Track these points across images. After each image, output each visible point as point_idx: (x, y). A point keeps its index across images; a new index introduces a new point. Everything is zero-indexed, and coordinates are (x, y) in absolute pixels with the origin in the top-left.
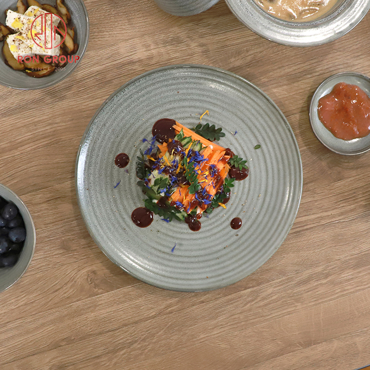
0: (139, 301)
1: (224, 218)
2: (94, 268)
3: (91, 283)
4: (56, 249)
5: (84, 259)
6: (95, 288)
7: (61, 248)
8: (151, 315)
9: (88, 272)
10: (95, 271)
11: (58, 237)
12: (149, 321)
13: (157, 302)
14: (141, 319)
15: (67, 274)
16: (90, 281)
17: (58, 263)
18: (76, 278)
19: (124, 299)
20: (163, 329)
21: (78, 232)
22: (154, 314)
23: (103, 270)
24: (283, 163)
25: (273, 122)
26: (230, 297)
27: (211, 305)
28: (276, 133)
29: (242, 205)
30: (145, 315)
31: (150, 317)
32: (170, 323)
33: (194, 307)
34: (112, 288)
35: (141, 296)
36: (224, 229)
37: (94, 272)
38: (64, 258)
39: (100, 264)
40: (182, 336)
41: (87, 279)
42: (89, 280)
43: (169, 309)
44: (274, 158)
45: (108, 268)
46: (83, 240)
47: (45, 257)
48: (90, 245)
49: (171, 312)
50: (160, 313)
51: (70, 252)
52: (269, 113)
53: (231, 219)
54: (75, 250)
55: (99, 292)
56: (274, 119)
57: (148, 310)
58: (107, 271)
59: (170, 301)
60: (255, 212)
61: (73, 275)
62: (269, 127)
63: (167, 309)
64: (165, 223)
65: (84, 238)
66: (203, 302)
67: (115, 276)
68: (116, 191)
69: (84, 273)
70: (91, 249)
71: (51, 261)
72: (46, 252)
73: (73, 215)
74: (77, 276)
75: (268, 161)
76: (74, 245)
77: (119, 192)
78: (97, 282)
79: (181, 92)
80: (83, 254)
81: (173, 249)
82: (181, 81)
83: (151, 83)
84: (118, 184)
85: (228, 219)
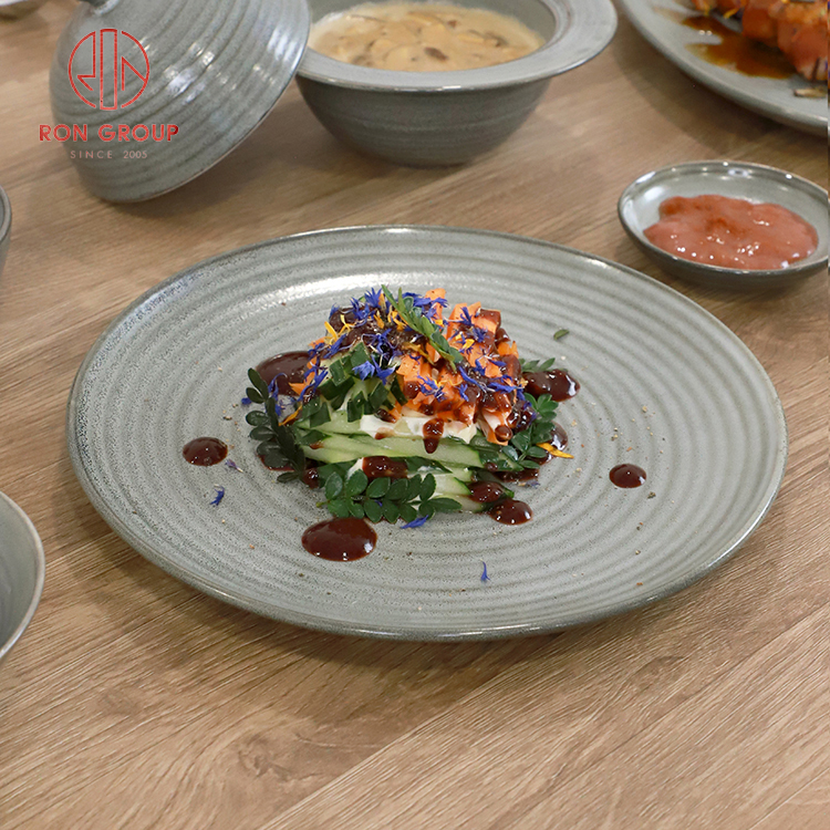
0: (466, 764)
1: (584, 477)
2: (251, 727)
3: (261, 774)
4: (89, 723)
5: (203, 715)
6: (284, 779)
7: (105, 716)
8: (534, 790)
9: (235, 744)
10: (257, 736)
11: (81, 691)
12: (540, 807)
13: (529, 746)
14: (508, 813)
15: (159, 774)
16: (256, 765)
17: (111, 756)
18: (201, 776)
19: (406, 777)
20: (605, 815)
21: (145, 658)
22: (540, 782)
23: (283, 723)
24: (650, 333)
25: (562, 277)
26: (758, 658)
27: (714, 696)
28: (585, 292)
29: (613, 439)
30: (512, 795)
31: (533, 796)
32: (618, 791)
33: (667, 720)
34: (343, 760)
35: (462, 749)
36: (601, 496)
37: (257, 740)
38: (127, 739)
39: (269, 713)
40: (689, 811)
41: (242, 764)
42: (250, 765)
43: (586, 752)
44: (618, 337)
45: (300, 714)
46: (173, 673)
47: (56, 758)
48: (203, 677)
49: (597, 759)
50: (562, 774)
51: (143, 716)
52: (540, 265)
53: (606, 473)
54: (160, 703)
55: (304, 785)
56: (561, 270)
57: (514, 778)
58: (304, 723)
59: (571, 732)
60: (660, 442)
61: (183, 772)
62: (560, 291)
63: (579, 753)
64: (417, 534)
65: (177, 664)
66: (682, 698)
67: (336, 726)
68: (222, 509)
69: (221, 753)
70: (213, 686)
71: (82, 762)
72: (55, 741)
73: (111, 626)
74: (198, 769)
75: (610, 347)
76: (149, 693)
77: (234, 509)
78: (281, 762)
79: (290, 301)
80: (191, 705)
81: (484, 577)
82: (279, 279)
83: (203, 294)
84: (221, 496)
85: (595, 474)
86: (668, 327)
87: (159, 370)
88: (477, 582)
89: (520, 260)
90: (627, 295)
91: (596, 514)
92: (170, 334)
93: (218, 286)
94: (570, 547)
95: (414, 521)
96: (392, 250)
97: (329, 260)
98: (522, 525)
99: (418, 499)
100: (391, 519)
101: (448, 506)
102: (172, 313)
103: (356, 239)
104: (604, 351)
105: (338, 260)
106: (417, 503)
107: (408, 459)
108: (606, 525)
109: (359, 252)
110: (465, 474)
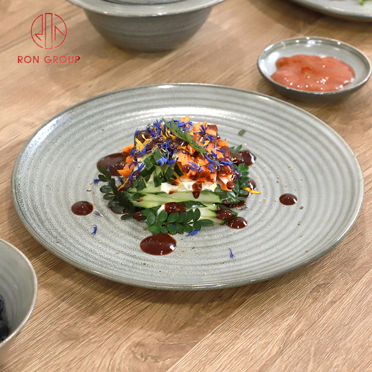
0: (240, 345)
1: (268, 202)
2: (134, 339)
3: (145, 360)
4: (57, 346)
5: (111, 336)
6: (157, 361)
7: (64, 342)
8: (274, 353)
9: (129, 348)
10: (139, 342)
11: (48, 331)
12: (278, 360)
13: (267, 333)
14: (265, 365)
15: (97, 366)
16: (142, 356)
17: (72, 360)
18: (117, 365)
19: (214, 354)
20: (309, 360)
21: (76, 312)
22: (276, 349)
23: (150, 335)
24: (285, 128)
25: (238, 104)
26: (364, 280)
27: (348, 300)
28: (250, 110)
29: (277, 182)
30: (265, 356)
31: (275, 355)
32: (313, 348)
33: (328, 313)
34: (183, 350)
35: (237, 338)
36: (278, 211)
37: (139, 344)
38: (77, 351)
39: (142, 331)
40: (347, 354)
41: (135, 357)
42: (139, 357)
43: (294, 332)
44: (270, 131)
45: (157, 330)
46: (91, 317)
47: (45, 365)
48: (106, 318)
49: (300, 335)
50: (285, 344)
51: (82, 339)
52: (226, 98)
53: (277, 199)
54: (89, 333)
55: (167, 363)
56: (236, 100)
57: (263, 348)
58: (160, 334)
59: (285, 324)
60: (300, 181)
61: (107, 364)
63: (291, 333)
64: (195, 238)
65: (92, 313)
66: (333, 302)
67: (175, 334)
68: (98, 236)
69: (124, 353)
70: (112, 322)
71: (58, 365)
72: (43, 357)
73: (55, 298)
74: (115, 361)
75: (266, 136)
76: (82, 329)
77: (104, 235)
78: (154, 353)
79: (106, 128)
80: (104, 332)
81: (232, 256)
82: (98, 117)
83: (63, 129)
84: (96, 229)
85: (273, 200)
86: (294, 124)
87: (49, 169)
88: (228, 258)
89: (215, 97)
90: (271, 110)
91: (277, 219)
92: (51, 151)
93: (70, 124)
94: (269, 236)
95: (192, 232)
96: (152, 97)
97: (122, 105)
98: (243, 229)
99: (192, 221)
100: (181, 232)
101: (207, 223)
102: (50, 140)
103: (133, 93)
104: (264, 139)
105: (126, 105)
106: (191, 223)
107: (186, 202)
108: (284, 224)
109: (135, 100)
110: (214, 207)
